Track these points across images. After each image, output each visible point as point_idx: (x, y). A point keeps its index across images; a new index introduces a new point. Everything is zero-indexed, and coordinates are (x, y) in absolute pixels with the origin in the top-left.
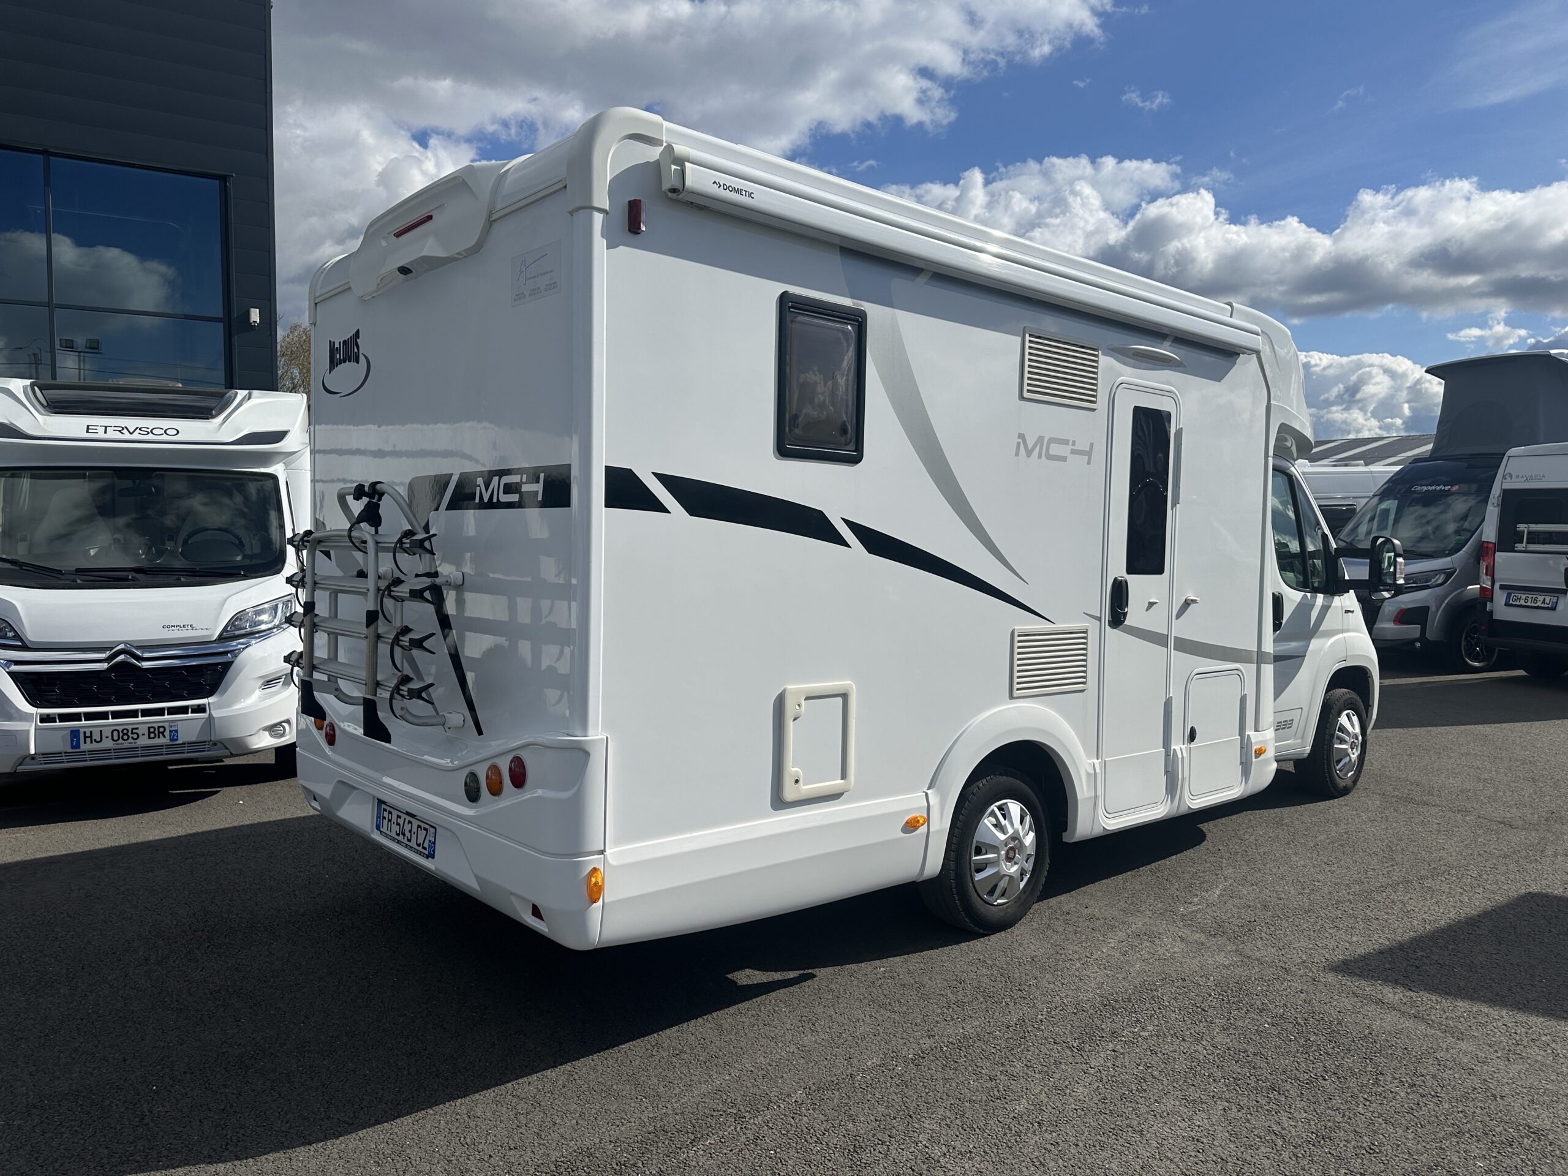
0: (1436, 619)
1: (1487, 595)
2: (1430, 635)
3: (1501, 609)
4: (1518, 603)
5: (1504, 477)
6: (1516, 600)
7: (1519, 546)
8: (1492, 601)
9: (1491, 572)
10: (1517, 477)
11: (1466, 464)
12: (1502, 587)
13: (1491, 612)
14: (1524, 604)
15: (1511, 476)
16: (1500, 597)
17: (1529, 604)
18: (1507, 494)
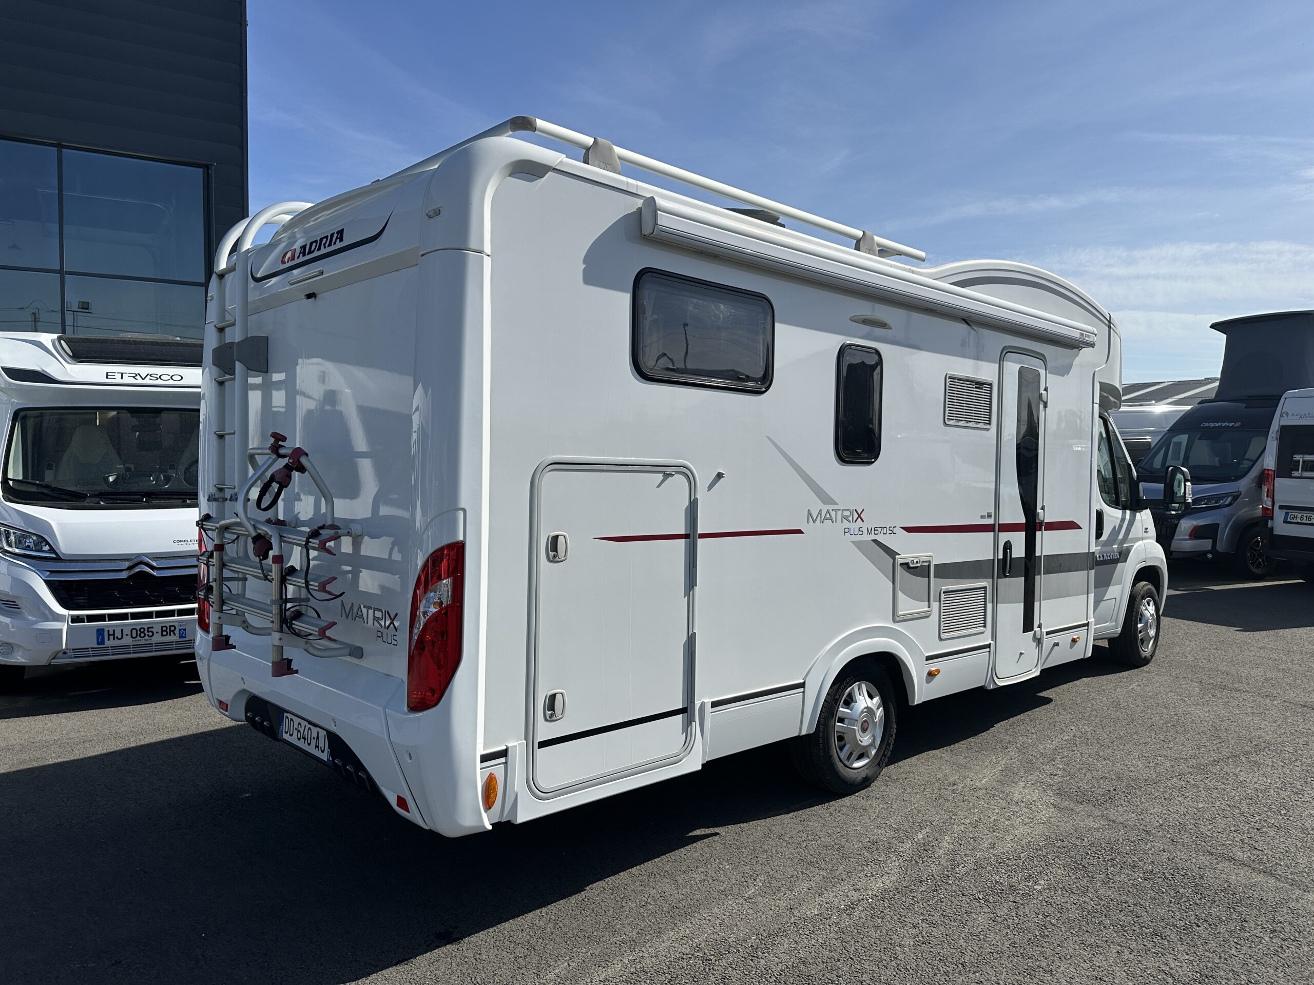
0: (1224, 534)
1: (1268, 514)
2: (1220, 548)
3: (1280, 527)
4: (1295, 521)
5: (1281, 416)
6: (1293, 518)
7: (1295, 474)
8: (1272, 518)
9: (1271, 494)
10: (1293, 415)
11: (1245, 405)
12: (1281, 507)
13: (1272, 529)
14: (1300, 521)
15: (1287, 414)
16: (1279, 515)
17: (1304, 521)
18: (1284, 429)
